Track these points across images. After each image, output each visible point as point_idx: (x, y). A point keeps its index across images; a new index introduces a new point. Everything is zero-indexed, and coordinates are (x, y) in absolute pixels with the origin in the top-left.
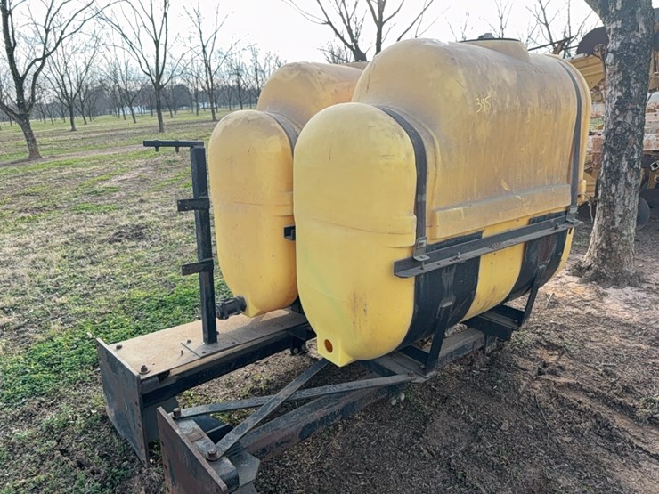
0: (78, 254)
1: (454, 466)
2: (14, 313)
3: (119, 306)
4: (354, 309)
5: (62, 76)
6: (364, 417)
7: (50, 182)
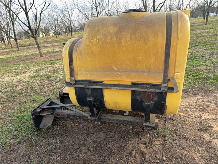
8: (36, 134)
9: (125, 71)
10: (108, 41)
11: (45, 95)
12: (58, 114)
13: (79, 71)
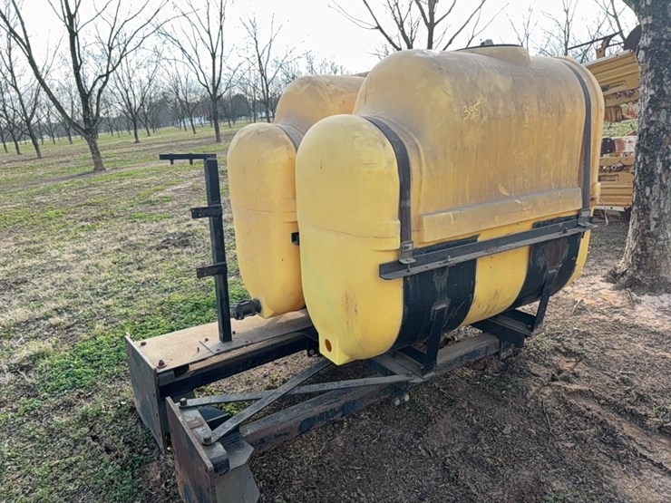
0: (127, 260)
1: (448, 465)
2: (66, 314)
3: (158, 308)
4: (347, 309)
5: (127, 91)
6: (369, 416)
7: (111, 192)
9: (525, 195)
12: (262, 441)
13: (427, 215)
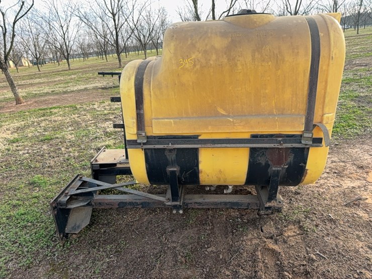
8: (60, 246)
9: (239, 116)
10: (212, 62)
11: (52, 172)
12: (100, 203)
13: (156, 119)
